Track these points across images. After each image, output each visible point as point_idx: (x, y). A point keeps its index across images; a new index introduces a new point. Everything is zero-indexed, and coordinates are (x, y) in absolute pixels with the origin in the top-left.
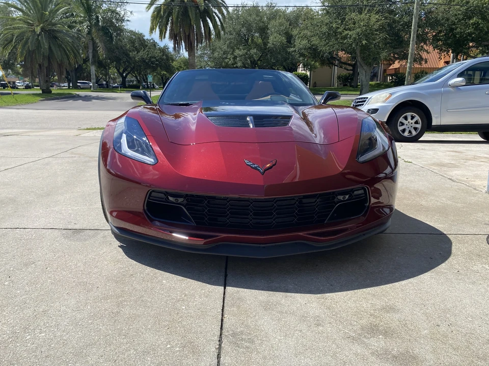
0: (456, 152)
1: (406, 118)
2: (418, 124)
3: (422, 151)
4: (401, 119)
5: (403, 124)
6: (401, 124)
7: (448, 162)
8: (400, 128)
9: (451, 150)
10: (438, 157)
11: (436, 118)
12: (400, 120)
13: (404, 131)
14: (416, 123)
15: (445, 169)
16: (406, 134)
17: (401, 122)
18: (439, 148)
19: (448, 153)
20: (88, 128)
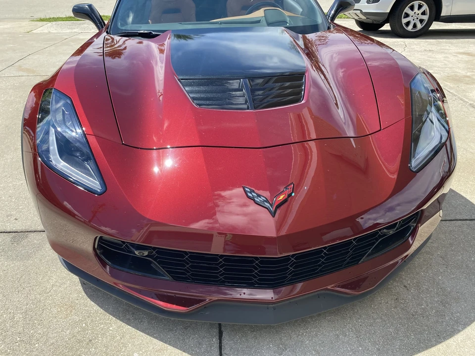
0: (468, 54)
1: (412, 8)
2: (425, 14)
3: (430, 54)
4: (407, 10)
5: (407, 15)
6: (406, 15)
7: (463, 73)
8: (404, 21)
9: (461, 51)
10: (450, 65)
11: (447, 6)
12: (405, 11)
13: (408, 24)
14: (424, 13)
15: (463, 87)
16: (410, 28)
17: (406, 13)
18: (448, 48)
19: (460, 56)
20: (42, 17)
